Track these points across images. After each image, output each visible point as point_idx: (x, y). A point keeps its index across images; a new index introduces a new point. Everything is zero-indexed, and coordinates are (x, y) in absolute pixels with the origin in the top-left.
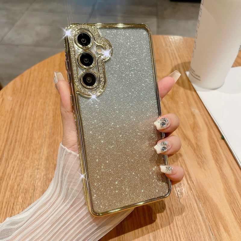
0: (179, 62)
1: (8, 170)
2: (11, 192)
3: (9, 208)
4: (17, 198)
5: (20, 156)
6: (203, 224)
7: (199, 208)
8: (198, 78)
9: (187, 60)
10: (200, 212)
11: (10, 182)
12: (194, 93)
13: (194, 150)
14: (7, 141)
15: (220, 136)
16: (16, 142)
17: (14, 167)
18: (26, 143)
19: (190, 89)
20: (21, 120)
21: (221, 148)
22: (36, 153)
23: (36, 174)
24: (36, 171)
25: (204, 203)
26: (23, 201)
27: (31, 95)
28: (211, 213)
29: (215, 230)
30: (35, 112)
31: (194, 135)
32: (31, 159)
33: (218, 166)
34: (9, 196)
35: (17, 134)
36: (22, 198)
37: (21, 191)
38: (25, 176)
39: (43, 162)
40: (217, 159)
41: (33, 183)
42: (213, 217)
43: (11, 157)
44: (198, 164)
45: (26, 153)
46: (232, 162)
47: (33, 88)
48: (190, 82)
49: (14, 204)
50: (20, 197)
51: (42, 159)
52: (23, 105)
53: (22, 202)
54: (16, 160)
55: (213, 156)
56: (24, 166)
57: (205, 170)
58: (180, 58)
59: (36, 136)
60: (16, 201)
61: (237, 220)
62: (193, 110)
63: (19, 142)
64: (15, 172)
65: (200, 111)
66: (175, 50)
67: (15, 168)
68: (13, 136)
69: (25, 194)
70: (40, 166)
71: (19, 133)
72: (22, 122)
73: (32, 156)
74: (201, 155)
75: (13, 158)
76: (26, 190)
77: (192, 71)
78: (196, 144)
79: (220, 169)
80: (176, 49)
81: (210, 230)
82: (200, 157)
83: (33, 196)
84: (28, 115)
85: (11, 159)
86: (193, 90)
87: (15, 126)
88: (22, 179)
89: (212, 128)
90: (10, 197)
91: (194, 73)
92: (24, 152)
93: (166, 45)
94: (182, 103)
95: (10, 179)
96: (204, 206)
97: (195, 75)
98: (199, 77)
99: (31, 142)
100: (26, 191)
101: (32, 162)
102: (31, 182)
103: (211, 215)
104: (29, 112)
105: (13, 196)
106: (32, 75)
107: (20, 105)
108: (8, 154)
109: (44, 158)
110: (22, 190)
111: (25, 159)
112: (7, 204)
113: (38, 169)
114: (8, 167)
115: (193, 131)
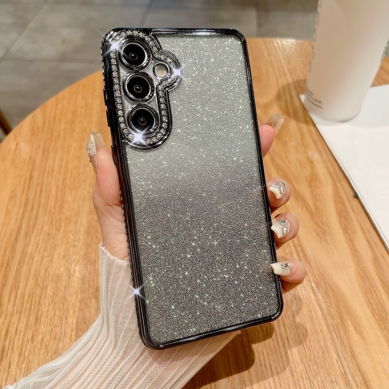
0: (290, 80)
1: (30, 249)
2: (36, 281)
3: (34, 303)
4: (44, 288)
5: (46, 228)
6: (323, 322)
7: (317, 300)
8: (318, 104)
9: (302, 77)
10: (320, 305)
11: (34, 266)
12: (312, 128)
13: (312, 214)
14: (26, 205)
15: (352, 194)
16: (39, 207)
17: (38, 244)
18: (55, 209)
19: (306, 122)
20: (46, 175)
21: (354, 211)
22: (70, 222)
23: (71, 254)
24: (72, 249)
25: (326, 292)
26: (54, 293)
27: (59, 136)
28: (336, 306)
29: (341, 331)
30: (67, 162)
31: (311, 193)
32: (64, 231)
33: (348, 237)
34: (32, 286)
35: (40, 196)
36: (52, 288)
37: (50, 278)
38: (56, 256)
39: (82, 237)
40: (346, 227)
41: (68, 267)
42: (338, 312)
43: (33, 229)
44: (318, 235)
45: (56, 222)
46: (369, 231)
47: (62, 127)
48: (307, 111)
49: (40, 297)
50: (49, 288)
51: (80, 231)
52: (48, 152)
53: (52, 294)
54: (40, 234)
55: (341, 223)
56: (53, 243)
57: (327, 243)
58: (290, 73)
59: (69, 198)
60: (44, 293)
61: (375, 316)
62: (310, 154)
63: (44, 206)
64: (40, 251)
65: (321, 156)
66: (283, 61)
67: (40, 246)
68: (34, 199)
69: (56, 283)
70: (77, 243)
71: (44, 194)
72: (48, 177)
73: (65, 227)
74: (322, 223)
75: (36, 231)
76: (57, 276)
77: (310, 93)
78: (315, 205)
79: (351, 242)
80: (284, 59)
81: (333, 330)
82: (320, 226)
83: (68, 285)
84: (56, 167)
85: (33, 232)
86: (310, 123)
87: (38, 185)
88: (52, 262)
89: (340, 182)
90: (34, 288)
91: (311, 97)
92: (52, 221)
93: (269, 54)
94: (293, 143)
95: (33, 262)
96: (326, 297)
97: (313, 99)
98: (320, 102)
99: (62, 207)
100: (58, 278)
101: (65, 236)
102: (65, 265)
103: (335, 309)
104: (57, 162)
105: (39, 285)
106: (60, 106)
107: (44, 152)
108: (28, 225)
109: (82, 229)
110: (52, 276)
111: (54, 232)
112: (30, 298)
113: (74, 246)
114: (29, 244)
115: (310, 186)
